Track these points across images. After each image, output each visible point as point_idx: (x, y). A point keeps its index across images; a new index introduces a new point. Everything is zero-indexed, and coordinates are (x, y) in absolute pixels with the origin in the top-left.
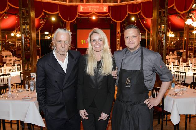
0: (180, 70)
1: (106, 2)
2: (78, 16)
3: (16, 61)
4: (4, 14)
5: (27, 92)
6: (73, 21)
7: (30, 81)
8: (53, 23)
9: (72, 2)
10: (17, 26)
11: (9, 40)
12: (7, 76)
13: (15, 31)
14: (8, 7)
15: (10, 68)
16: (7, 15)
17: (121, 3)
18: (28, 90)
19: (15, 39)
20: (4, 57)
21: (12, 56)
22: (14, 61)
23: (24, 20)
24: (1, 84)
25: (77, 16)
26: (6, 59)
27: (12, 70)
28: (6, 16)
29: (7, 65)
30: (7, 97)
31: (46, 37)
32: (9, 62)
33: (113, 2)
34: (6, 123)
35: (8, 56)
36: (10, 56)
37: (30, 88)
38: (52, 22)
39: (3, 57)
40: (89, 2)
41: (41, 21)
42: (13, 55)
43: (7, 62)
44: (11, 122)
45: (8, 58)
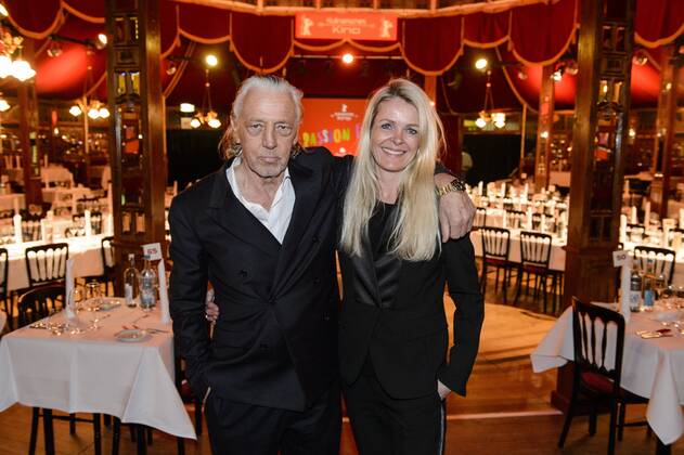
0: (653, 242)
1: (389, 6)
2: (296, 54)
3: (85, 200)
4: (47, 42)
5: (131, 310)
6: (278, 67)
7: (140, 271)
8: (210, 74)
9: (275, 4)
10: (92, 81)
11: (63, 129)
12: (58, 250)
13: (82, 100)
14: (60, 18)
15: (66, 222)
16: (58, 45)
17: (440, 10)
18: (133, 302)
19: (83, 126)
20: (47, 186)
21: (73, 183)
22: (80, 200)
23: (123, 57)
24: (37, 279)
25: (291, 53)
26: (52, 194)
27: (74, 232)
28: (55, 48)
29: (55, 214)
30: (62, 328)
31: (186, 123)
32: (65, 204)
33: (412, 4)
34: (55, 421)
35: (60, 183)
36: (67, 184)
37: (141, 298)
38: (207, 71)
39: (44, 185)
40: (332, 5)
41: (172, 66)
42: (77, 181)
43: (57, 203)
44: (72, 419)
45: (60, 190)
